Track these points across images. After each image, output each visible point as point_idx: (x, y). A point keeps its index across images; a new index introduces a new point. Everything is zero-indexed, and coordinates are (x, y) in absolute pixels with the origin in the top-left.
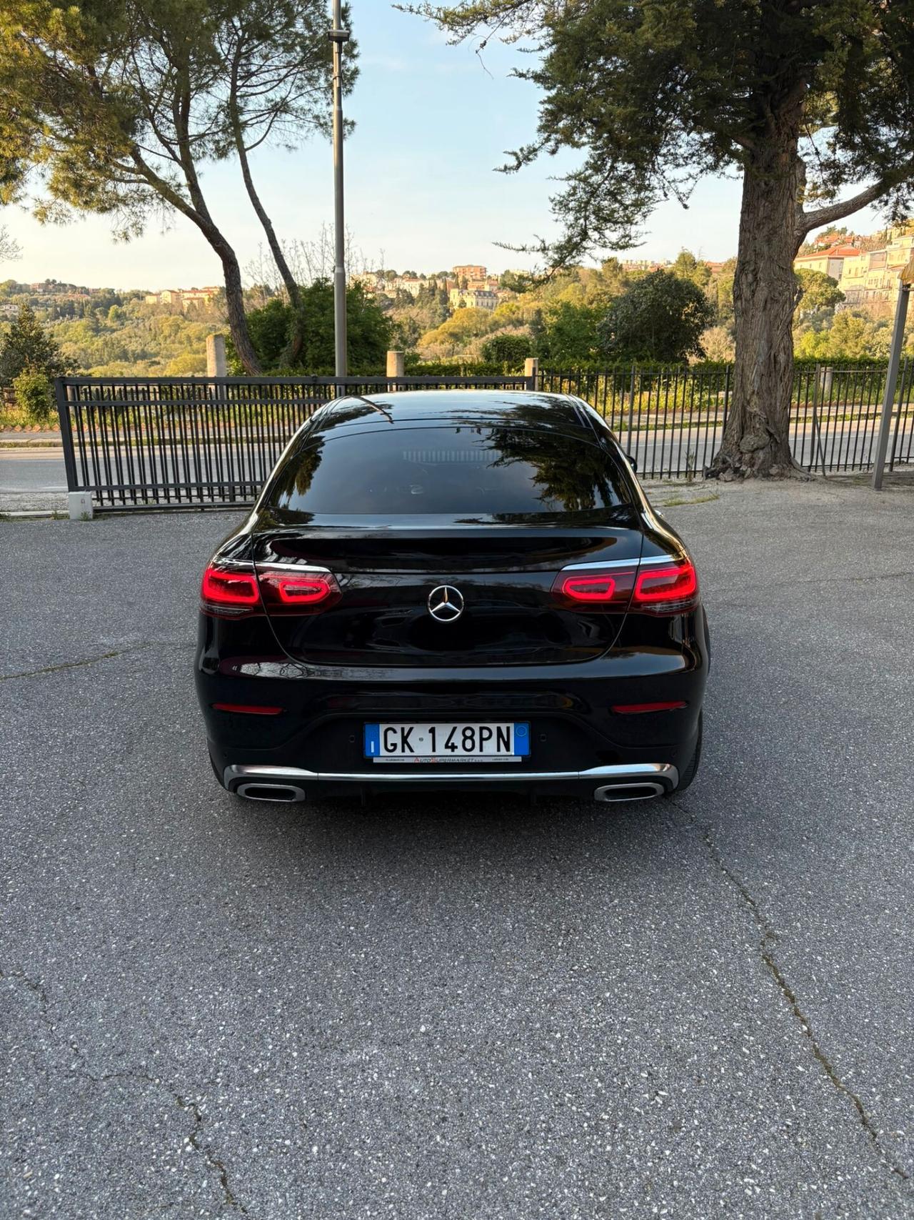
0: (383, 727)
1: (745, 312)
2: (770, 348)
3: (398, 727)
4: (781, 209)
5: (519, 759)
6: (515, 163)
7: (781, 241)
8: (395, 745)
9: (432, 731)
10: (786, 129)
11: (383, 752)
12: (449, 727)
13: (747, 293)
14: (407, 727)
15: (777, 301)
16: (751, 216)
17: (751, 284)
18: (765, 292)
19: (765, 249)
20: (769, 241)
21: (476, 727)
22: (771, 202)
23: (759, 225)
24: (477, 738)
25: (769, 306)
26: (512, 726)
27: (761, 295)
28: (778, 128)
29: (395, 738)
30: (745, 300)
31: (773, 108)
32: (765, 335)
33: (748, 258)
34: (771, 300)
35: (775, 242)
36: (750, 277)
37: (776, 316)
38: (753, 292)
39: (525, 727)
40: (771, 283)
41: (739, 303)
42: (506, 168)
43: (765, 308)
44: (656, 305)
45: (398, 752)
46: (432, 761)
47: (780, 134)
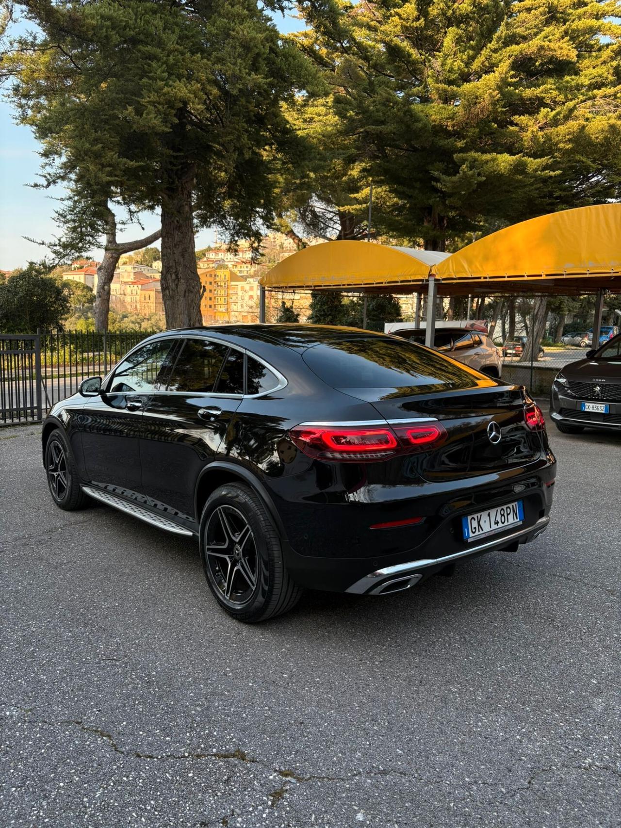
0: (469, 518)
1: (172, 297)
2: (190, 320)
3: (475, 516)
4: (188, 238)
5: (521, 523)
6: (45, 183)
7: (190, 256)
8: (475, 528)
9: (489, 515)
10: (185, 192)
11: (471, 535)
12: (495, 510)
13: (172, 285)
14: (479, 515)
15: (192, 292)
16: (170, 239)
17: (175, 280)
18: (185, 286)
19: (182, 260)
20: (183, 256)
21: (504, 507)
22: (182, 233)
23: (175, 245)
24: (505, 515)
25: (187, 294)
26: (516, 503)
27: (182, 287)
28: (182, 191)
29: (475, 524)
30: (172, 290)
31: (179, 178)
32: (186, 312)
33: (171, 264)
34: (188, 291)
35: (187, 255)
36: (174, 276)
37: (192, 301)
38: (177, 285)
39: (521, 503)
40: (187, 281)
41: (167, 292)
42: (36, 185)
43: (185, 296)
44: (30, 293)
45: (477, 533)
46: (491, 534)
47: (183, 194)
